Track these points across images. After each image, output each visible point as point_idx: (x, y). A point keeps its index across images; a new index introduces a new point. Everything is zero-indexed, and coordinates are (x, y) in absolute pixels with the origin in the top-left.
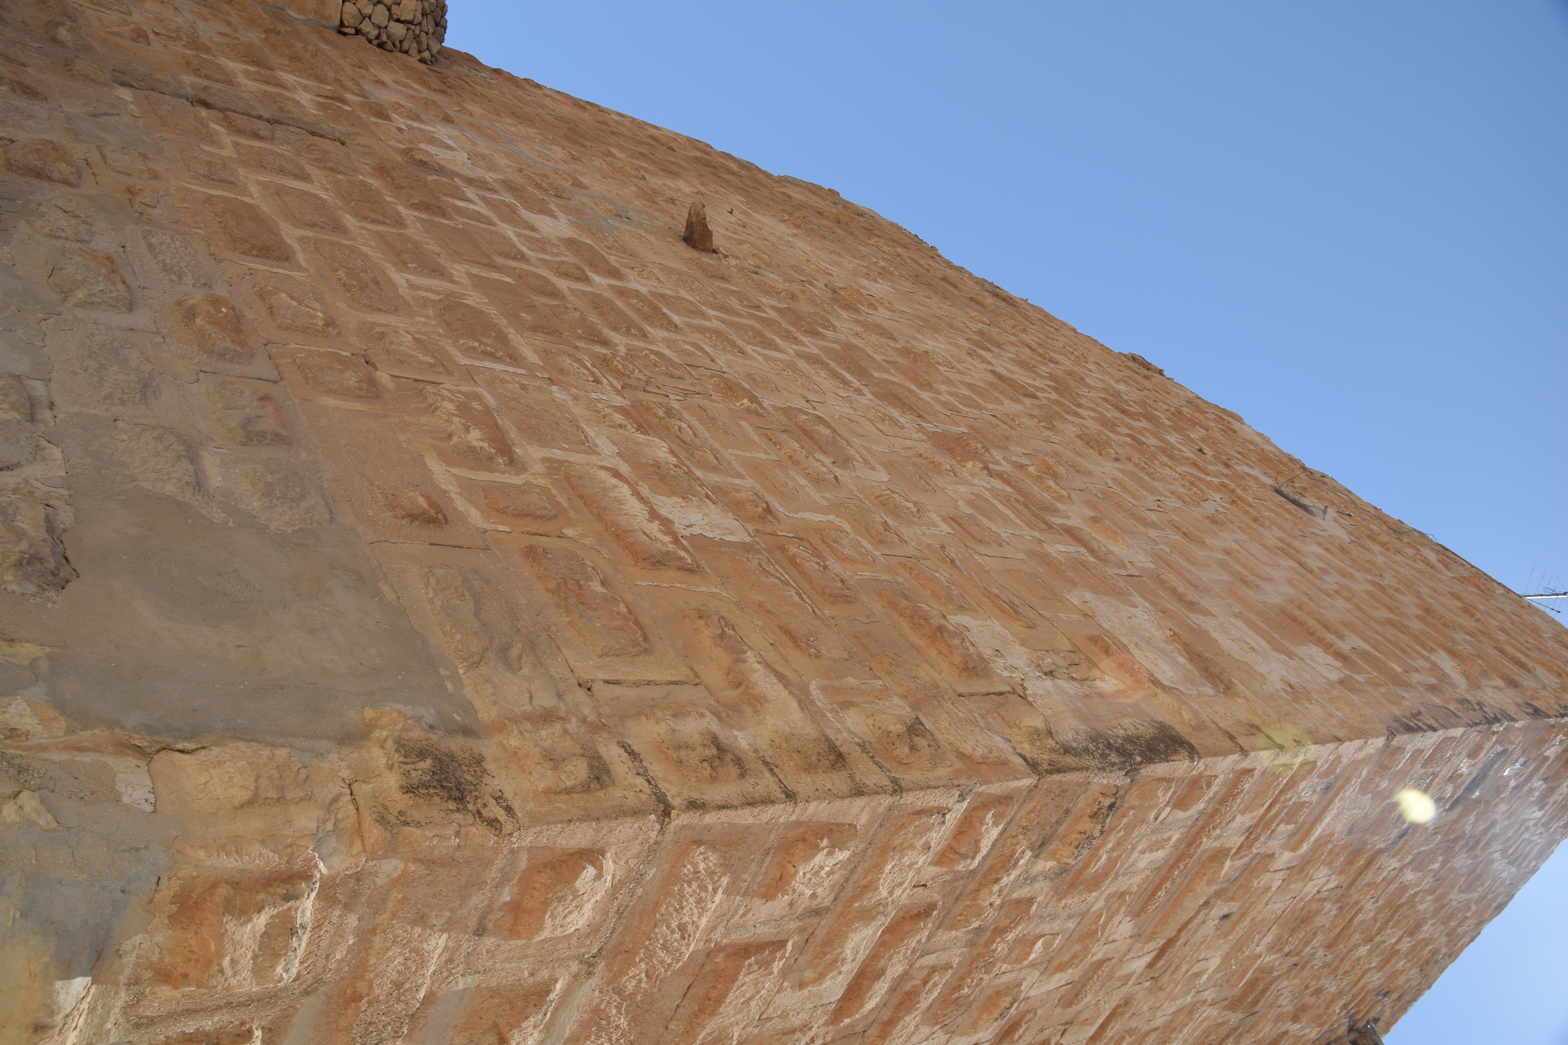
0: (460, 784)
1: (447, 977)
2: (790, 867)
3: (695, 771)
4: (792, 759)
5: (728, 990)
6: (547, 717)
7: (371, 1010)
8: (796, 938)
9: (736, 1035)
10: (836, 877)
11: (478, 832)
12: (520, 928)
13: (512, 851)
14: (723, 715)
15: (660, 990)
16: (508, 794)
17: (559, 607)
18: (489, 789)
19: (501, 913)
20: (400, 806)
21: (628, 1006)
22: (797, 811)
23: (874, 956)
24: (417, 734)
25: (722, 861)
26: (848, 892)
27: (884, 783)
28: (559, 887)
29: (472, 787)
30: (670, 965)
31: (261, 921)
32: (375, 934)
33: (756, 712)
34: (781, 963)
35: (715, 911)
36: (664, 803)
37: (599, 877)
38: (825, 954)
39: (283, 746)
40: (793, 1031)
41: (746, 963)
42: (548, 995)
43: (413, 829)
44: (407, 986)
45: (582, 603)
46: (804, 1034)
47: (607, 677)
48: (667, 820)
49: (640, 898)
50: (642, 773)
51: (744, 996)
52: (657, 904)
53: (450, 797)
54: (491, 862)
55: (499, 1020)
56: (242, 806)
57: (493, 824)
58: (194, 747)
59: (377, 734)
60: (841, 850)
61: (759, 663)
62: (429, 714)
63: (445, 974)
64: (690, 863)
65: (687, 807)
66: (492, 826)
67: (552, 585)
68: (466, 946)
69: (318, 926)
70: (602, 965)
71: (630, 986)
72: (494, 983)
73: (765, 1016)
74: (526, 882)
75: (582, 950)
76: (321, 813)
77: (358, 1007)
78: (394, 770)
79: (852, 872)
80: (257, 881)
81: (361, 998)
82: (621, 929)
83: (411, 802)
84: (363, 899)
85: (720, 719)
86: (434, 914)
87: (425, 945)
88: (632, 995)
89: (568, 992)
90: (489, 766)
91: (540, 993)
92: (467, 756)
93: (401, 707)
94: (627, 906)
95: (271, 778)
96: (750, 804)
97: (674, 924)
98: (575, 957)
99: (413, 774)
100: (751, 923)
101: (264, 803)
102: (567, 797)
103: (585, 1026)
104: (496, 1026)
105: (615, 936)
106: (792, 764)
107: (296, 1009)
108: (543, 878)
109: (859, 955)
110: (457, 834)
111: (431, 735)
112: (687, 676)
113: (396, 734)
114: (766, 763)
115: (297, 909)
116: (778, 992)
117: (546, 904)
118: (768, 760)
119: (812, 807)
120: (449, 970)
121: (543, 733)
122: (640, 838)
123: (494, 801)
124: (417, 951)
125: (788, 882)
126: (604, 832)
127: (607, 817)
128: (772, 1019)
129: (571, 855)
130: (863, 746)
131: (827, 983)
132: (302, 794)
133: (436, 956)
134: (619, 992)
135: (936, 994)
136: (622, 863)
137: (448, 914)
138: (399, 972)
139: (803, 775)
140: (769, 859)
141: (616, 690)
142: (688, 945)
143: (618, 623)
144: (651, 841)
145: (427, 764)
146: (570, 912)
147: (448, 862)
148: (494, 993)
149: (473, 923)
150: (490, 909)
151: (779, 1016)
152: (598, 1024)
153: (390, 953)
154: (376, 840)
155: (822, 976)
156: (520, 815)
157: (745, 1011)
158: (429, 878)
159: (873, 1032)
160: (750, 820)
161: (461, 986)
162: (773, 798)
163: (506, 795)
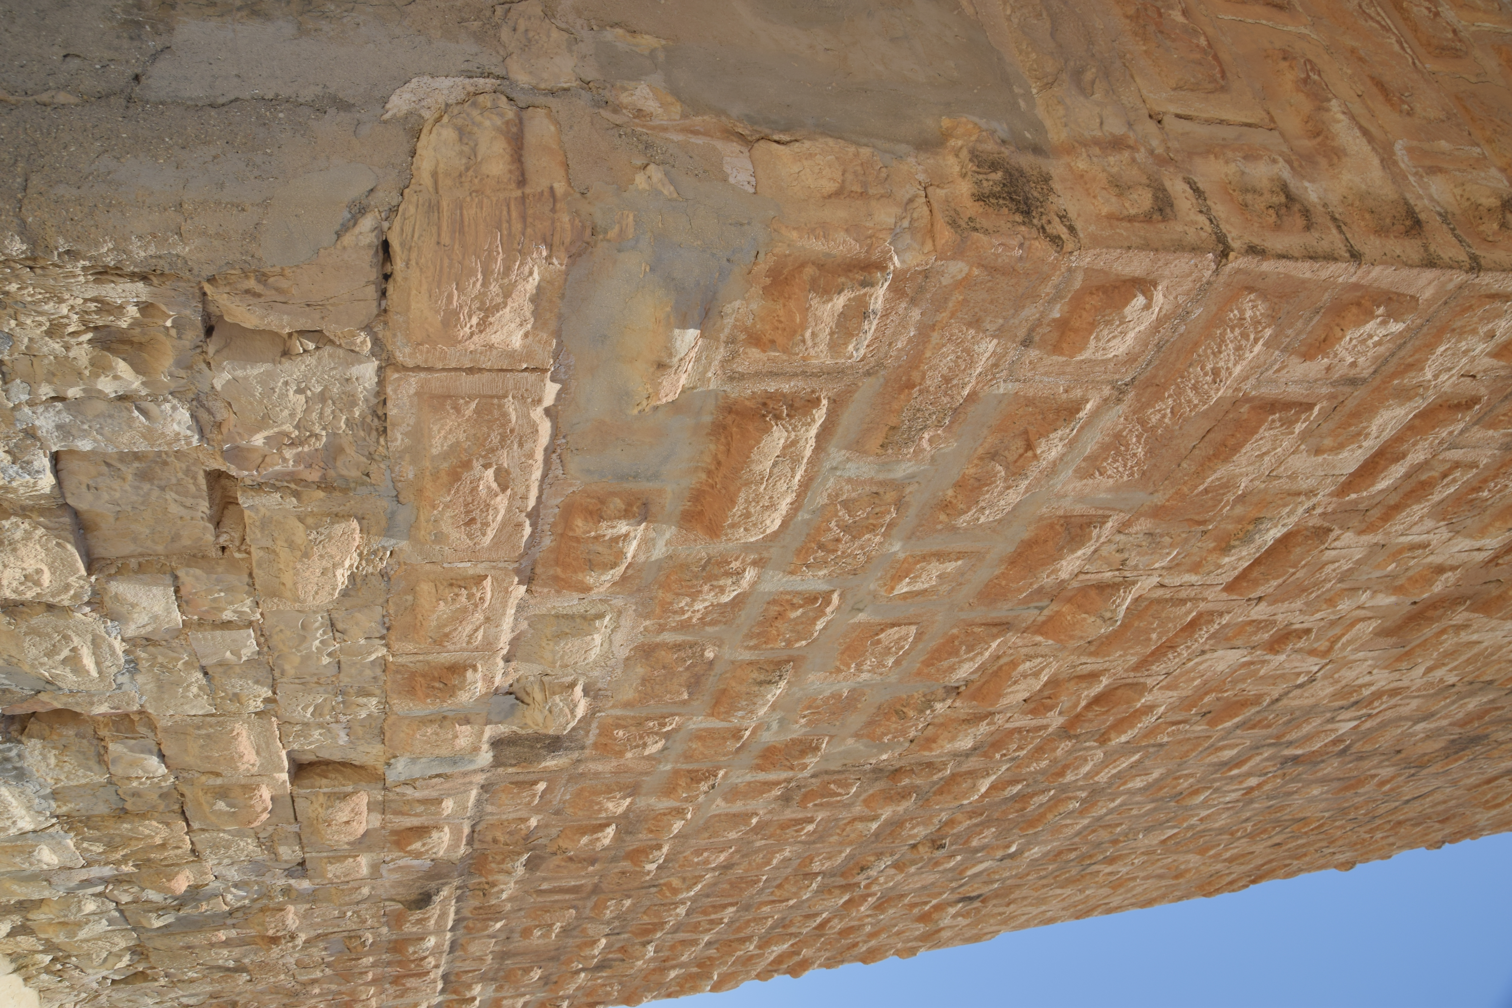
0: (1028, 198)
1: (991, 380)
2: (1337, 330)
3: (1259, 216)
4: (1363, 219)
5: (1246, 441)
6: (1117, 144)
7: (920, 398)
8: (1325, 403)
9: (1243, 485)
10: (1381, 349)
11: (1041, 247)
12: (1064, 345)
13: (1070, 270)
14: (1296, 164)
15: (1180, 428)
16: (1072, 214)
17: (1136, 34)
18: (1054, 207)
19: (1049, 329)
20: (970, 213)
21: (1147, 437)
22: (1360, 273)
23: (1399, 439)
24: (990, 146)
25: (1270, 312)
26: (1391, 367)
27: (1461, 258)
28: (1108, 311)
29: (1038, 204)
30: (1196, 406)
31: (840, 302)
32: (934, 330)
33: (1332, 165)
34: (1304, 425)
35: (1250, 362)
36: (1224, 244)
37: (1147, 307)
38: (1350, 425)
39: (866, 145)
40: (1299, 494)
41: (1270, 419)
42: (1078, 413)
43: (982, 235)
44: (955, 382)
45: (1161, 32)
46: (1309, 499)
47: (1179, 112)
48: (1224, 261)
49: (1181, 335)
50: (1205, 211)
51: (1259, 449)
52: (1196, 344)
53: (1017, 210)
54: (1048, 277)
55: (1030, 428)
56: (830, 196)
57: (1056, 240)
58: (788, 139)
59: (952, 142)
60: (1396, 321)
61: (1344, 113)
62: (1002, 129)
63: (989, 377)
64: (1238, 309)
65: (1247, 251)
66: (1054, 242)
67: (1131, 10)
68: (1012, 355)
69: (885, 315)
70: (1132, 394)
71: (1154, 419)
72: (1031, 393)
73: (1274, 473)
74: (1077, 302)
75: (1117, 377)
76: (898, 211)
77: (910, 394)
78: (967, 179)
79: (1400, 347)
80: (839, 265)
81: (914, 386)
82: (1157, 362)
83: (981, 210)
84: (928, 296)
85: (1292, 167)
86: (988, 319)
87: (976, 347)
88: (1154, 428)
89: (1095, 414)
90: (1056, 185)
91: (1071, 410)
92: (1035, 173)
93: (976, 119)
94: (1167, 341)
95: (855, 172)
96: (1311, 258)
97: (1209, 367)
98: (1109, 382)
99: (985, 184)
100: (1284, 380)
101: (849, 196)
102: (1129, 225)
103: (1105, 448)
104: (1026, 432)
105: (1149, 368)
106: (1362, 224)
107: (858, 387)
108: (1094, 301)
109: (1385, 433)
110: (1021, 246)
111: (1003, 149)
112: (1262, 120)
113: (971, 144)
114: (1334, 219)
115: (871, 296)
116: (1293, 453)
117: (1093, 325)
118: (1337, 216)
119: (1376, 271)
120: (994, 374)
121: (1111, 159)
122: (1194, 276)
123: (1058, 219)
124: (968, 351)
125: (1332, 345)
126: (1160, 263)
127: (1166, 249)
128: (1280, 477)
129: (1125, 282)
130: (1444, 217)
131: (1345, 454)
132: (882, 191)
133: (984, 359)
134: (1142, 422)
135: (1452, 490)
136: (1171, 298)
137: (1001, 321)
138: (950, 368)
139: (1372, 237)
140: (1317, 318)
141: (1187, 126)
142: (1218, 390)
143: (1197, 56)
144: (1204, 280)
145: (998, 176)
146: (1114, 337)
147: (1009, 271)
148: (1030, 402)
149: (1022, 333)
150: (1039, 323)
151: (1287, 477)
152: (1117, 448)
153: (945, 349)
154: (947, 242)
155: (1341, 447)
156: (1081, 235)
157: (1258, 464)
158: (990, 284)
159: (1376, 513)
160: (1308, 275)
161: (1001, 391)
162: (1336, 255)
163: (1069, 215)
